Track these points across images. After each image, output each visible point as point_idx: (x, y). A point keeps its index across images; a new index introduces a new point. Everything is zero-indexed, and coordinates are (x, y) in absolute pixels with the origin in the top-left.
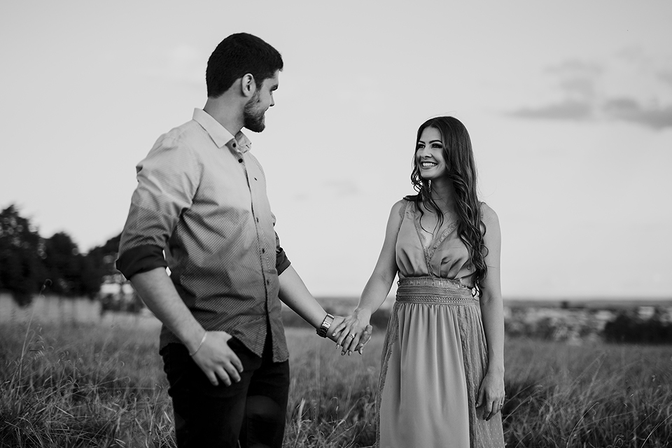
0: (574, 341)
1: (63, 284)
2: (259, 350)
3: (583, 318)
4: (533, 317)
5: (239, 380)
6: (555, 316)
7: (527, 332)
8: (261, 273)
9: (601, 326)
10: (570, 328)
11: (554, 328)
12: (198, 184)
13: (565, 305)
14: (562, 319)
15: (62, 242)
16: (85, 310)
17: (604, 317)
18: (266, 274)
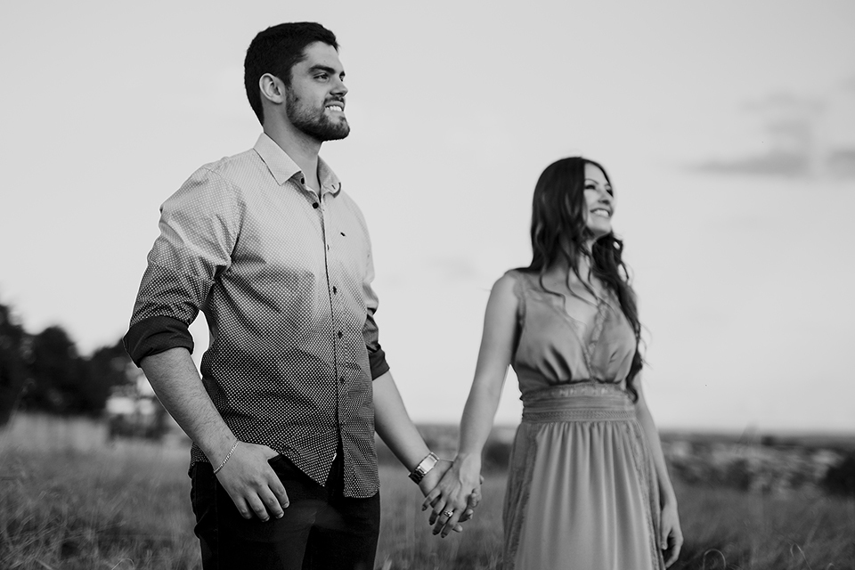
0: (782, 492)
1: (56, 398)
2: (321, 478)
3: (794, 460)
4: (722, 457)
5: (282, 515)
6: (755, 457)
7: (714, 478)
8: (332, 366)
9: (820, 473)
10: (776, 475)
11: (752, 474)
12: (237, 231)
13: (769, 442)
14: (765, 462)
15: (55, 340)
16: (85, 435)
17: (825, 460)
18: (340, 369)
